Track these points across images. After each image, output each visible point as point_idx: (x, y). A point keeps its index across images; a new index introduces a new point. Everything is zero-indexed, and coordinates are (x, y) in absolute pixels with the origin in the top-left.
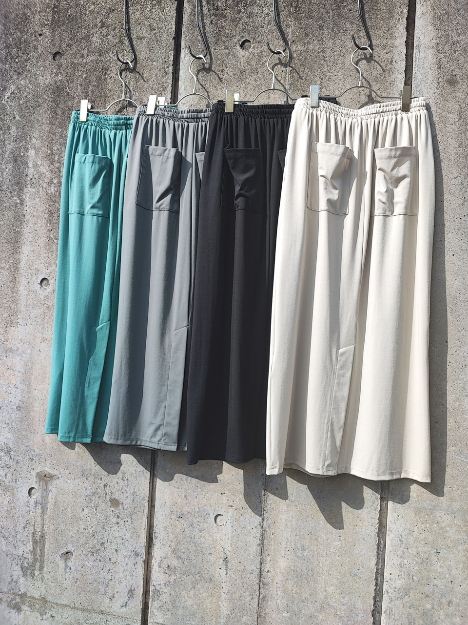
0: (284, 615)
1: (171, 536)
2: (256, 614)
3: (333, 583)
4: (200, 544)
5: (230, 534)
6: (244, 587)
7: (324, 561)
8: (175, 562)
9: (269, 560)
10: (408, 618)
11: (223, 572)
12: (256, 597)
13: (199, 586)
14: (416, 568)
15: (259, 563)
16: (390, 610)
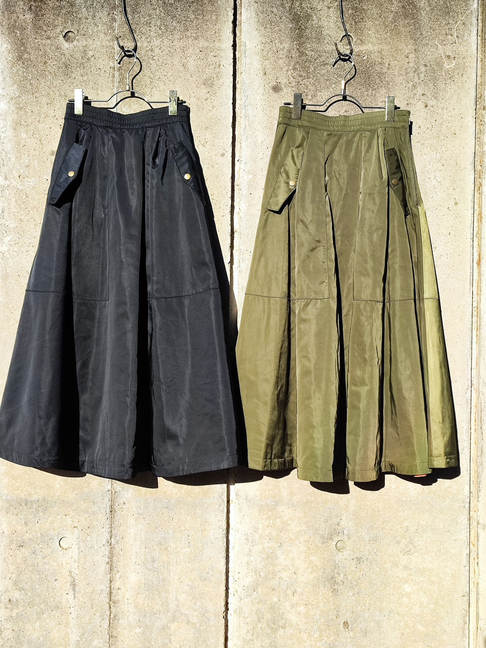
0: (136, 631)
1: (12, 568)
2: (108, 635)
3: (184, 591)
4: (44, 572)
5: (76, 556)
6: (94, 609)
7: (174, 570)
8: (16, 595)
9: (118, 578)
10: (257, 614)
11: (71, 596)
12: (107, 618)
13: (44, 615)
14: (263, 564)
15: (109, 582)
16: (240, 610)
